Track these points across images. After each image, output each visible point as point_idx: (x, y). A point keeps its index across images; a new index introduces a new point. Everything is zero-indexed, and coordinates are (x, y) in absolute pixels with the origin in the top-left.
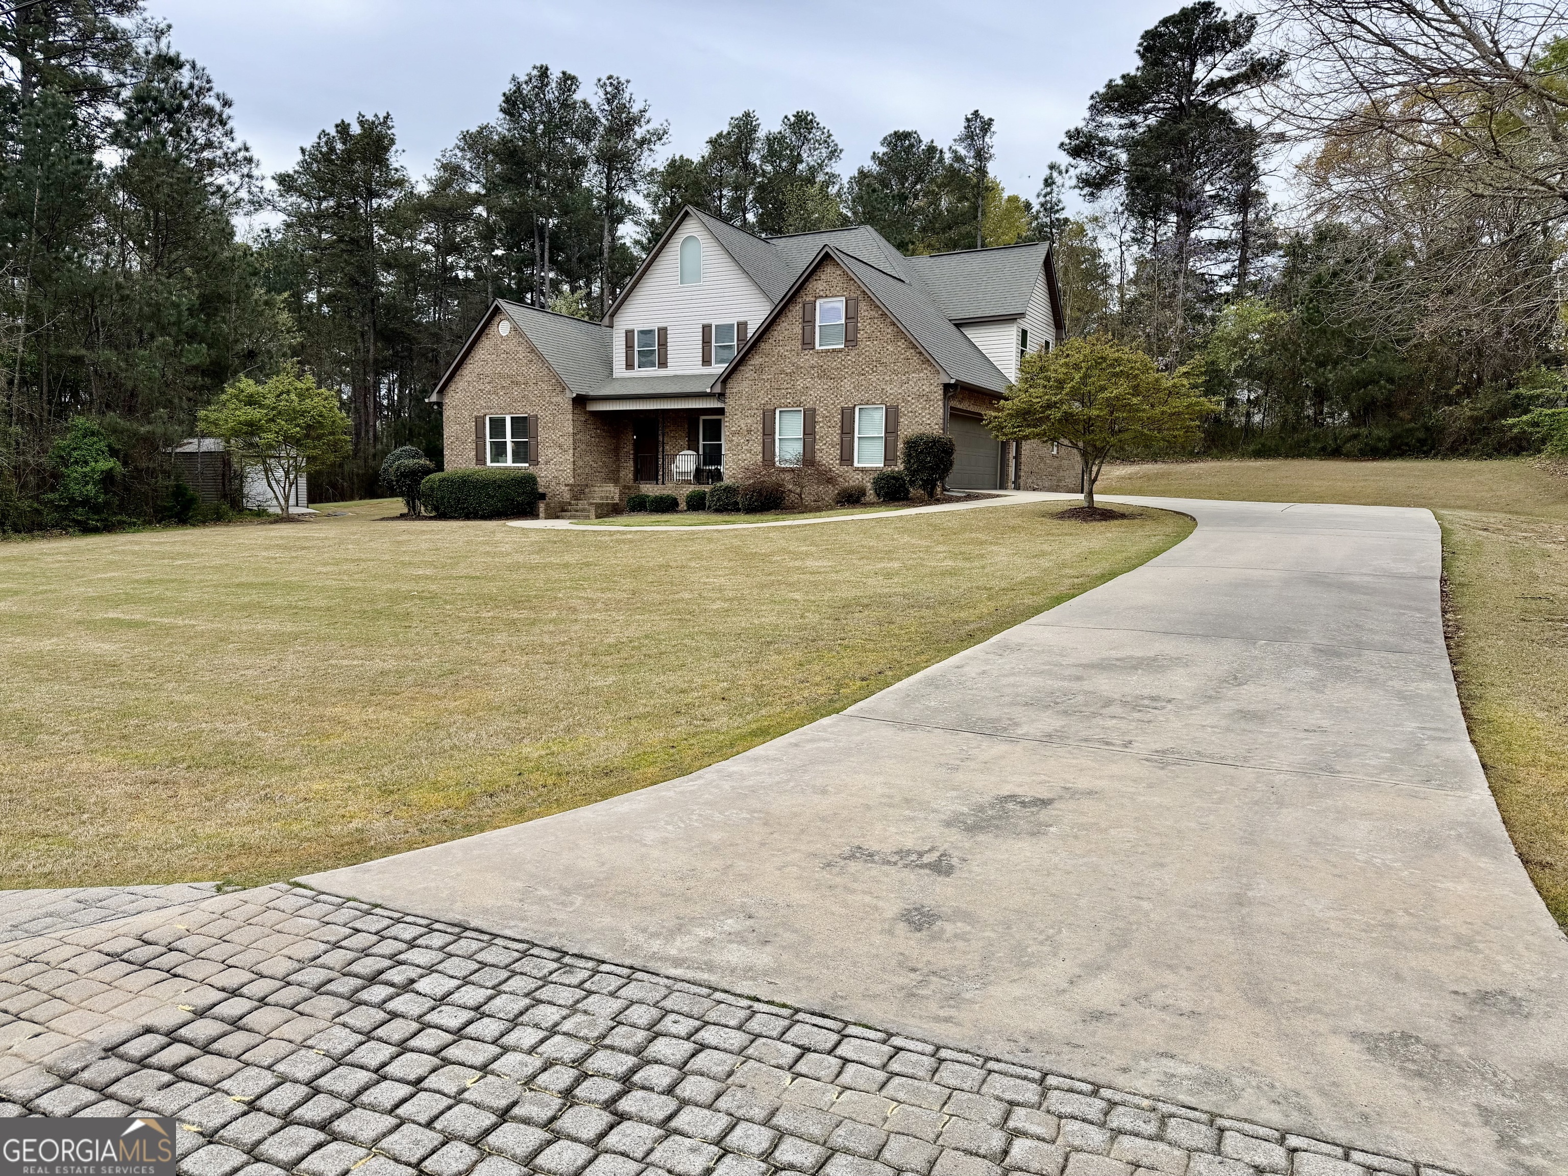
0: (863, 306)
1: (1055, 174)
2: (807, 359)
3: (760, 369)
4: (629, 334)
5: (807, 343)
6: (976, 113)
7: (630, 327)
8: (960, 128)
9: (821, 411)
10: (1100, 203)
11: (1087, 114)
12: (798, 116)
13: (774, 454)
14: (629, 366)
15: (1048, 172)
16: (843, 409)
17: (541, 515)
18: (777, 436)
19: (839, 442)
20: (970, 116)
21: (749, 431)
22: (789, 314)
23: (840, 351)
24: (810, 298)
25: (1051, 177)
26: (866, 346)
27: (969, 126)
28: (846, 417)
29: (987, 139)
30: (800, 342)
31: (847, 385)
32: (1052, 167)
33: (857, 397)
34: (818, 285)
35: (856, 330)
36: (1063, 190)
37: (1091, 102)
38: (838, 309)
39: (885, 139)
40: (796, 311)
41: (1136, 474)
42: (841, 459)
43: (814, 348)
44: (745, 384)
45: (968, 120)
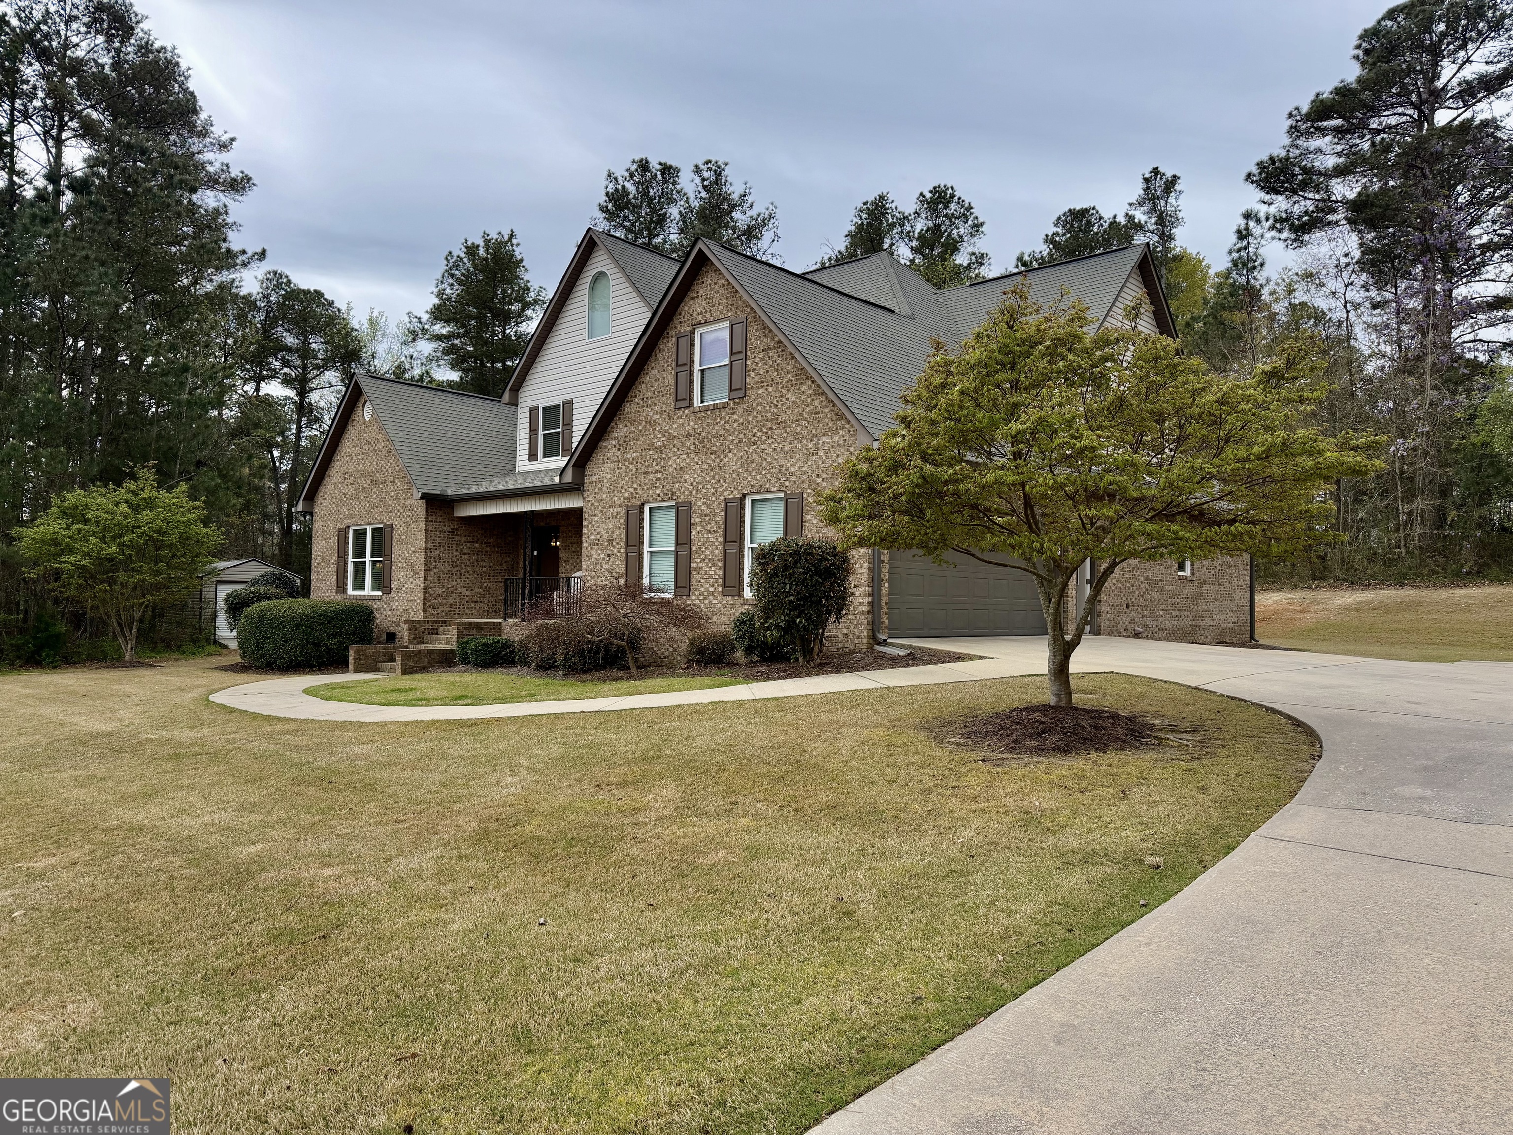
0: (754, 331)
1: (1252, 224)
2: (685, 423)
3: (624, 445)
4: (533, 410)
5: (683, 400)
6: (1156, 171)
7: (533, 404)
8: (1137, 191)
9: (699, 506)
10: (1313, 249)
11: (1287, 141)
12: (935, 190)
13: (640, 577)
14: (533, 456)
15: (1242, 222)
16: (727, 501)
17: (351, 666)
18: (646, 548)
19: (721, 556)
20: (1147, 176)
21: (610, 541)
22: (660, 356)
23: (724, 407)
24: (686, 328)
25: (1247, 229)
26: (759, 394)
27: (1148, 188)
28: (732, 513)
29: (1171, 200)
30: (673, 398)
31: (733, 462)
32: (1247, 216)
33: (748, 481)
34: (695, 307)
35: (746, 372)
36: (1263, 242)
37: (1290, 122)
38: (723, 340)
39: (1059, 218)
40: (667, 349)
41: (1368, 603)
42: (725, 586)
43: (691, 405)
44: (608, 467)
45: (1146, 180)
